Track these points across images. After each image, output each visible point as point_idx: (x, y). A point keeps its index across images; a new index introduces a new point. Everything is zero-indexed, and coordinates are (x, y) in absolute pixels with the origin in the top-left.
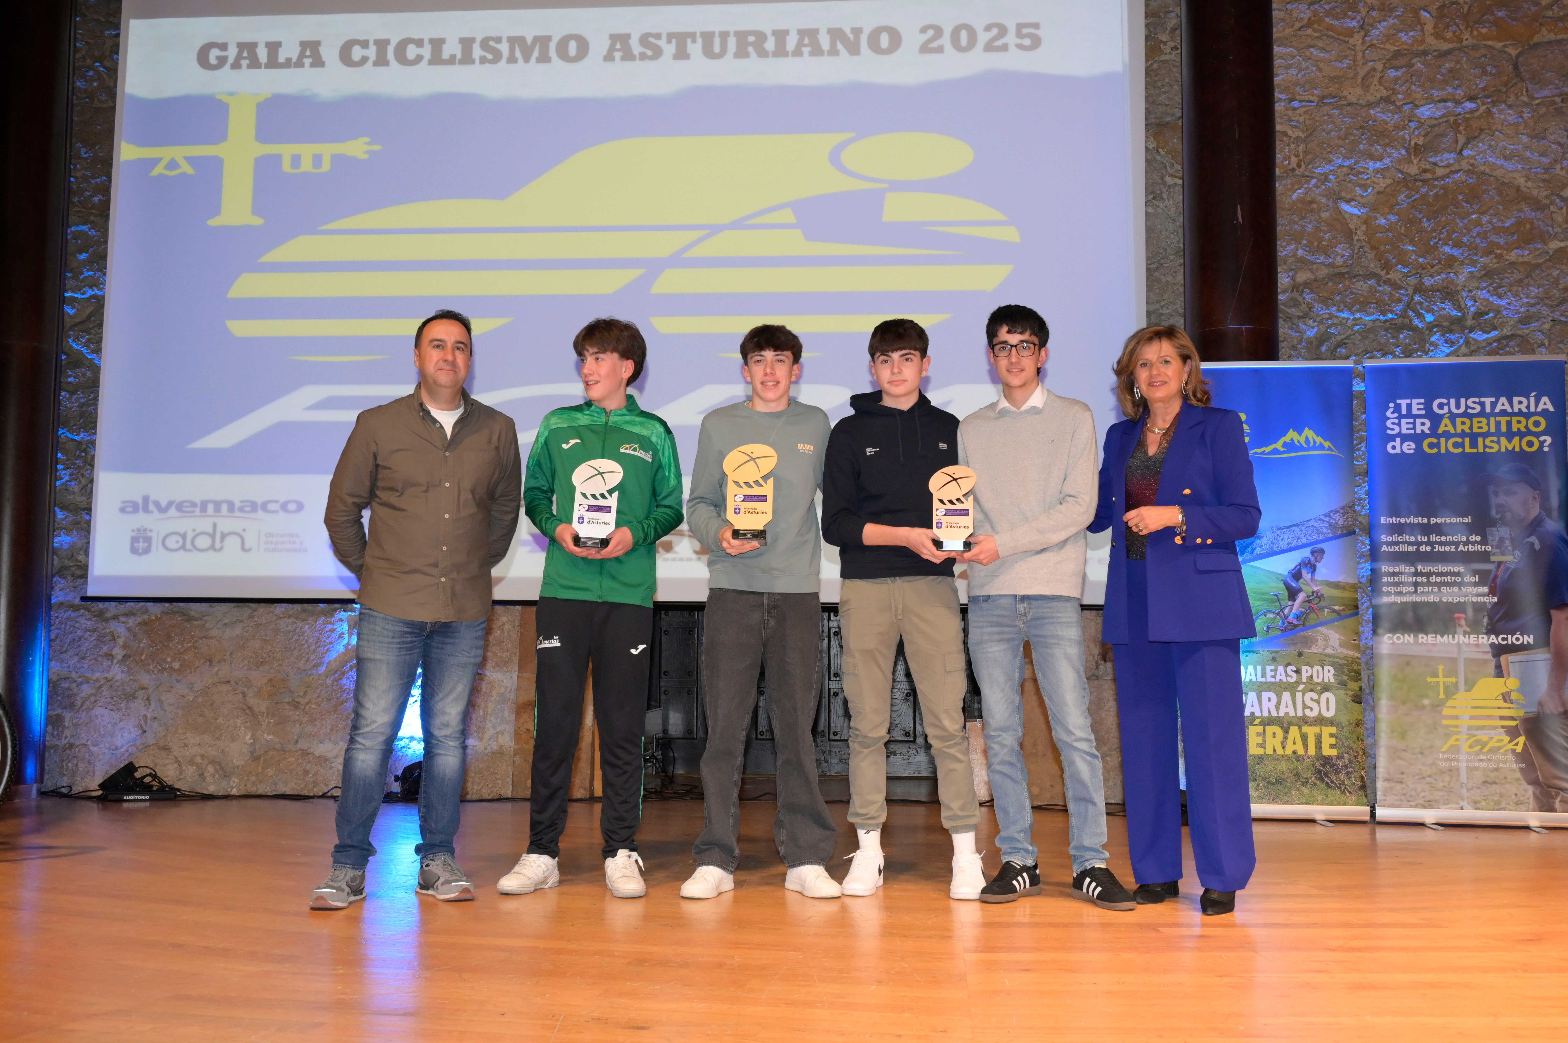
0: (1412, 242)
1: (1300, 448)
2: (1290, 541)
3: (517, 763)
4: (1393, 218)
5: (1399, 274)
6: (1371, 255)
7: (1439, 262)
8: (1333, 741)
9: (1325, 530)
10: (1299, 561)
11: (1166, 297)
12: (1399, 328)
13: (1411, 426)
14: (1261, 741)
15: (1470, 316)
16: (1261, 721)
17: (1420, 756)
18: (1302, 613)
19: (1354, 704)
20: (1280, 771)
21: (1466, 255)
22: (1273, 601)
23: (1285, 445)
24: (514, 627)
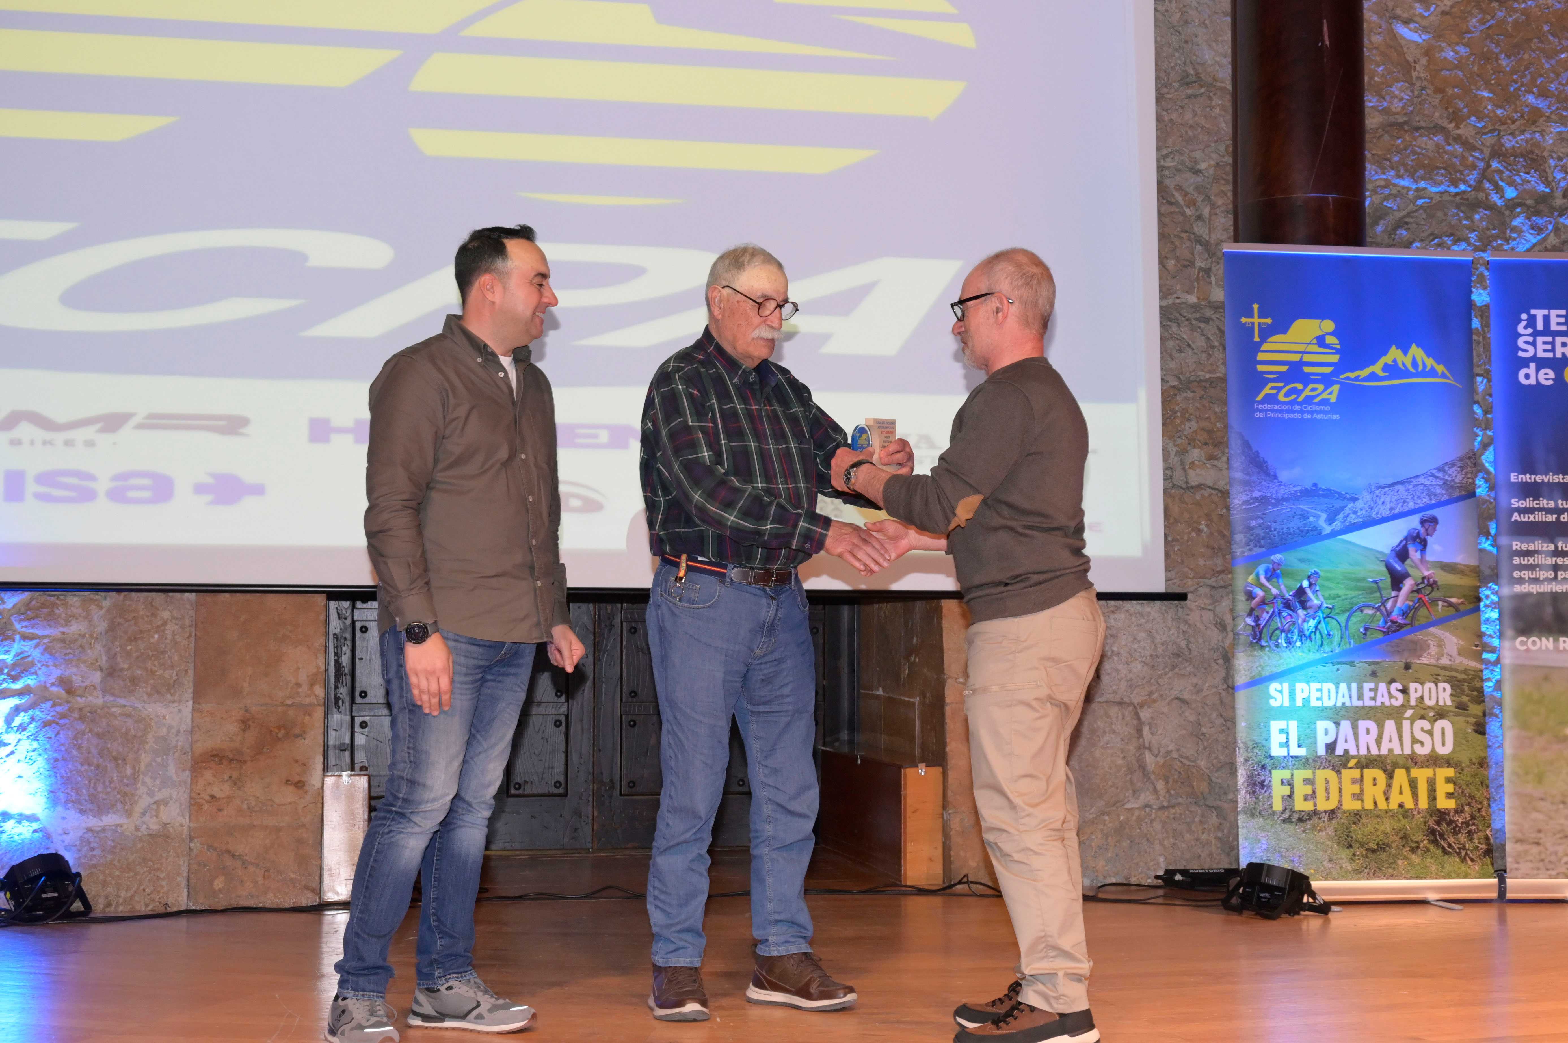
0: (1487, 84)
1: (1406, 374)
2: (1393, 505)
3: (195, 851)
4: (1463, 50)
5: (1471, 129)
6: (1436, 100)
7: (1522, 116)
8: (1450, 788)
9: (1438, 491)
10: (1404, 534)
11: (1170, 141)
12: (1475, 205)
13: (1549, 347)
14: (1358, 791)
15: (1559, 194)
16: (1358, 762)
17: (1561, 806)
18: (1410, 608)
19: (1476, 735)
20: (1383, 832)
21: (1553, 108)
22: (1371, 591)
23: (1386, 367)
24: (182, 628)
